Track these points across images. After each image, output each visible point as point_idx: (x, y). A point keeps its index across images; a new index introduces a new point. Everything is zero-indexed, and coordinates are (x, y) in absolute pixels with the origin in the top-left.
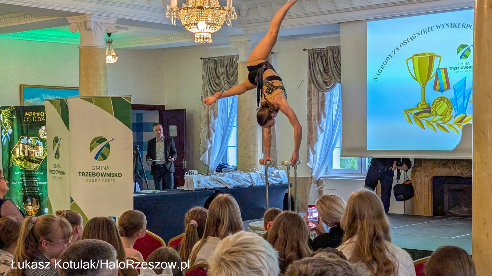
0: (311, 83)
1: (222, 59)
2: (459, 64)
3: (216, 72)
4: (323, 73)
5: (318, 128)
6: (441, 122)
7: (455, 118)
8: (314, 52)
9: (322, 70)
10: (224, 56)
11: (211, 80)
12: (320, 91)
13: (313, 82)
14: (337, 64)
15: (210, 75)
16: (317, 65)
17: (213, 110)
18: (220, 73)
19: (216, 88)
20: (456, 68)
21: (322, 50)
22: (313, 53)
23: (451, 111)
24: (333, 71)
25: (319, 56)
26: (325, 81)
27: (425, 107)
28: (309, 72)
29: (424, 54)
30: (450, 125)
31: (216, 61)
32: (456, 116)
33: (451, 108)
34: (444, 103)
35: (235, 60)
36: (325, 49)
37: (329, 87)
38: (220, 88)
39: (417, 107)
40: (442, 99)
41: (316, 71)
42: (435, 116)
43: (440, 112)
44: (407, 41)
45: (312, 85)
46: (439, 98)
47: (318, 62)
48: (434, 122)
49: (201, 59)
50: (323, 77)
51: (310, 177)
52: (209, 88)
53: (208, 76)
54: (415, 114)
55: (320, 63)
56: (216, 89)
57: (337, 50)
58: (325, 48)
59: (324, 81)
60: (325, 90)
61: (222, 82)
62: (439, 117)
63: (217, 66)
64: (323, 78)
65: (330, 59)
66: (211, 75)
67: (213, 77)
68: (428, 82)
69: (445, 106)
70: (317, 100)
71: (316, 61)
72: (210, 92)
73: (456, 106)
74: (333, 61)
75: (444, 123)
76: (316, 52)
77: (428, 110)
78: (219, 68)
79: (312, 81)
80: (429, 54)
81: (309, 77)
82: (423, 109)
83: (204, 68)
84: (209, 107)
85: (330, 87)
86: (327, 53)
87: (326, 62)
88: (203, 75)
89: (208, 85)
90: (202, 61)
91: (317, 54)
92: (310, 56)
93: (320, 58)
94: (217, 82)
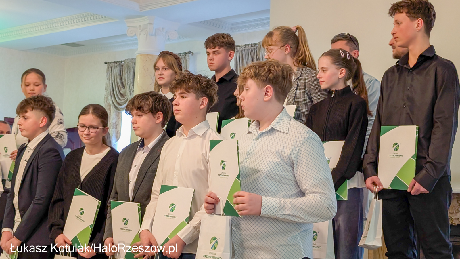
1: (130, 63)
3: (121, 79)
11: (114, 90)
15: (113, 83)
17: (116, 128)
18: (125, 80)
19: (120, 99)
22: (242, 50)
31: (122, 66)
36: (257, 45)
38: (124, 100)
47: (247, 62)
49: (106, 63)
52: (111, 100)
53: (111, 85)
56: (120, 101)
61: (128, 92)
63: (124, 71)
66: (115, 84)
67: (118, 87)
71: (244, 60)
72: (113, 105)
76: (246, 49)
78: (125, 74)
83: (107, 74)
84: (111, 125)
88: (106, 83)
89: (111, 96)
90: (106, 66)
91: (246, 51)
92: (238, 54)
93: (250, 57)
94: (122, 92)
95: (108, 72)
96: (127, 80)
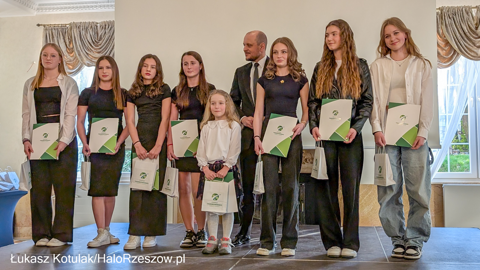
14: (85, 43)
21: (64, 26)
22: (51, 29)
24: (80, 51)
25: (60, 33)
26: (67, 62)
37: (73, 71)
57: (85, 27)
58: (68, 24)
74: (79, 39)
76: (56, 28)
86: (71, 30)
87: (70, 39)
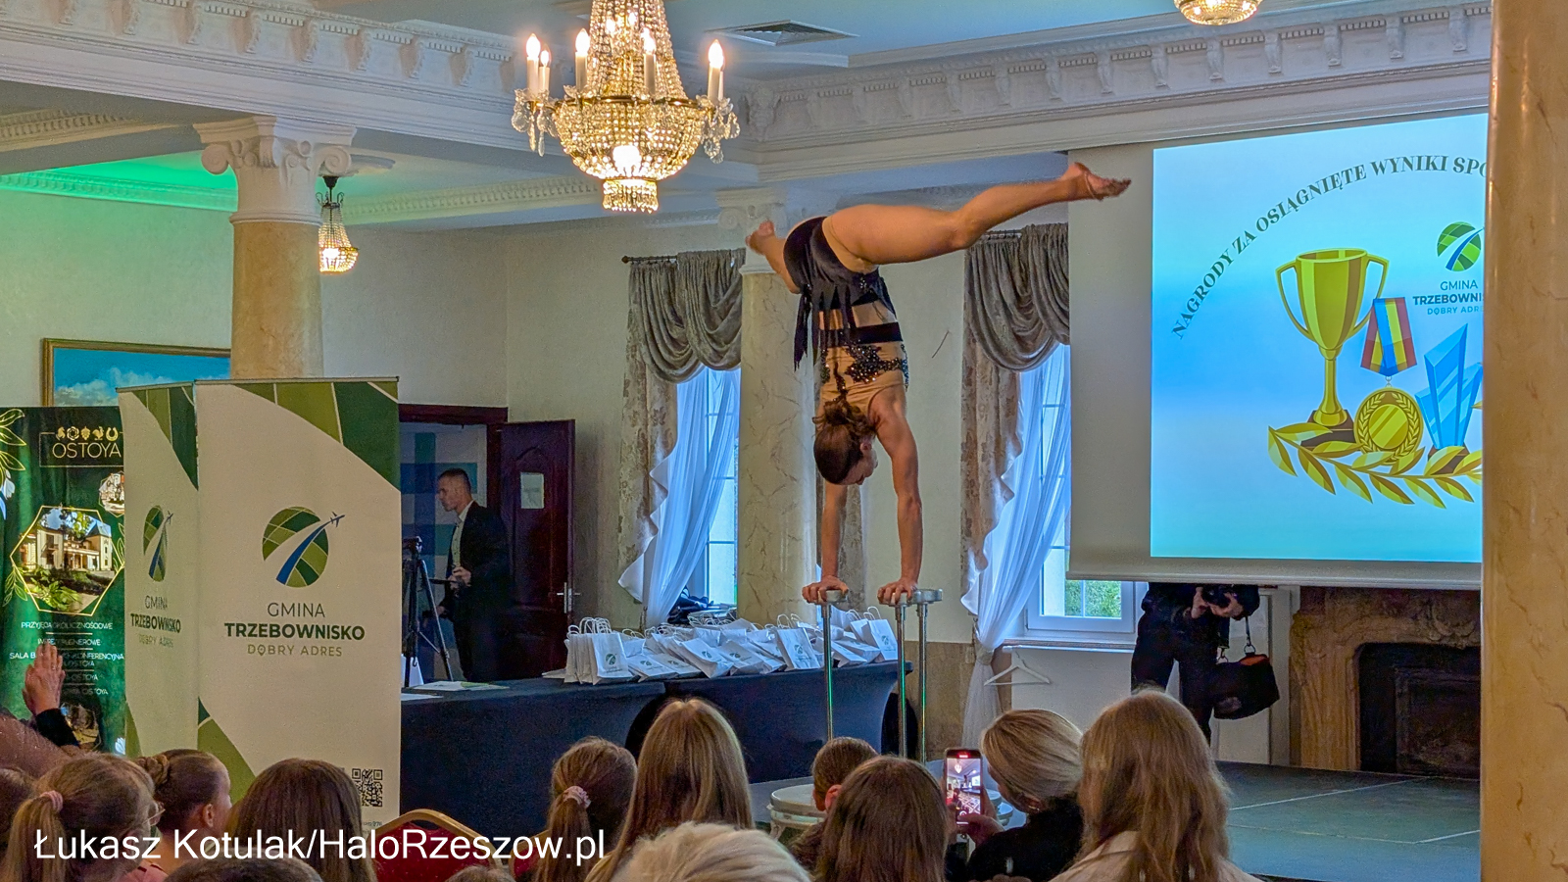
0: (974, 341)
1: (692, 262)
2: (1444, 286)
3: (671, 303)
4: (1014, 311)
5: (997, 486)
6: (1387, 469)
7: (1429, 457)
8: (986, 242)
9: (1009, 300)
10: (700, 253)
11: (655, 330)
12: (1003, 366)
13: (983, 340)
14: (1057, 281)
15: (651, 313)
16: (993, 284)
17: (663, 423)
18: (684, 308)
19: (670, 353)
20: (1433, 300)
21: (1009, 237)
22: (983, 246)
23: (1417, 436)
24: (1046, 303)
25: (1002, 256)
26: (1019, 334)
27: (1336, 420)
28: (969, 306)
29: (1335, 254)
30: (1414, 479)
31: (672, 269)
32: (1434, 450)
33: (1419, 426)
34: (1396, 410)
35: (732, 265)
36: (1019, 235)
37: (1031, 356)
38: (682, 355)
39: (1312, 420)
40: (1389, 397)
41: (990, 305)
42: (1367, 452)
43: (1381, 440)
44: (1279, 212)
45: (979, 346)
46: (1381, 393)
47: (997, 277)
48: (1363, 469)
49: (625, 260)
50: (1013, 322)
51: (970, 642)
52: (648, 355)
53: (645, 317)
54: (1304, 444)
55: (1004, 278)
56: (672, 358)
57: (1057, 236)
58: (1019, 231)
59: (1014, 334)
60: (1020, 364)
61: (692, 335)
62: (1380, 455)
63: (677, 283)
64: (1013, 326)
65: (1035, 267)
66: (655, 313)
67: (664, 320)
68: (1344, 344)
69: (1399, 419)
70: (993, 395)
71: (990, 271)
72: (652, 366)
73: (1434, 421)
74: (1044, 271)
75: (1396, 474)
77: (1345, 432)
78: (681, 291)
79: (978, 334)
80: (1348, 253)
81: (970, 320)
82: (1329, 428)
83: (634, 289)
84: (649, 416)
85: (1036, 353)
86: (1026, 248)
87: (1023, 276)
88: (630, 312)
89: (648, 346)
90: (628, 267)
91: (992, 248)
92: (974, 255)
93: (1003, 262)
94: (675, 337)
95: (635, 283)
96: (687, 305)
